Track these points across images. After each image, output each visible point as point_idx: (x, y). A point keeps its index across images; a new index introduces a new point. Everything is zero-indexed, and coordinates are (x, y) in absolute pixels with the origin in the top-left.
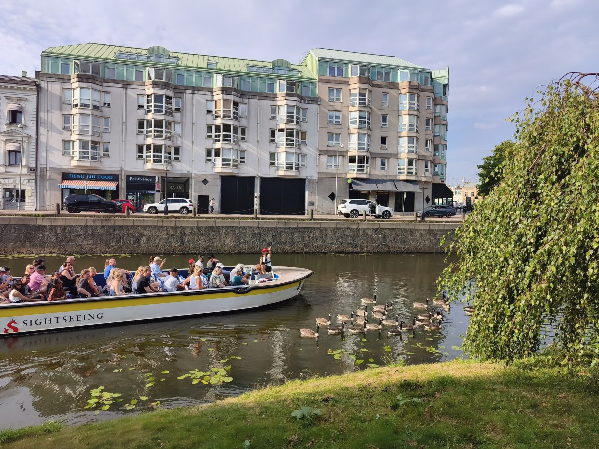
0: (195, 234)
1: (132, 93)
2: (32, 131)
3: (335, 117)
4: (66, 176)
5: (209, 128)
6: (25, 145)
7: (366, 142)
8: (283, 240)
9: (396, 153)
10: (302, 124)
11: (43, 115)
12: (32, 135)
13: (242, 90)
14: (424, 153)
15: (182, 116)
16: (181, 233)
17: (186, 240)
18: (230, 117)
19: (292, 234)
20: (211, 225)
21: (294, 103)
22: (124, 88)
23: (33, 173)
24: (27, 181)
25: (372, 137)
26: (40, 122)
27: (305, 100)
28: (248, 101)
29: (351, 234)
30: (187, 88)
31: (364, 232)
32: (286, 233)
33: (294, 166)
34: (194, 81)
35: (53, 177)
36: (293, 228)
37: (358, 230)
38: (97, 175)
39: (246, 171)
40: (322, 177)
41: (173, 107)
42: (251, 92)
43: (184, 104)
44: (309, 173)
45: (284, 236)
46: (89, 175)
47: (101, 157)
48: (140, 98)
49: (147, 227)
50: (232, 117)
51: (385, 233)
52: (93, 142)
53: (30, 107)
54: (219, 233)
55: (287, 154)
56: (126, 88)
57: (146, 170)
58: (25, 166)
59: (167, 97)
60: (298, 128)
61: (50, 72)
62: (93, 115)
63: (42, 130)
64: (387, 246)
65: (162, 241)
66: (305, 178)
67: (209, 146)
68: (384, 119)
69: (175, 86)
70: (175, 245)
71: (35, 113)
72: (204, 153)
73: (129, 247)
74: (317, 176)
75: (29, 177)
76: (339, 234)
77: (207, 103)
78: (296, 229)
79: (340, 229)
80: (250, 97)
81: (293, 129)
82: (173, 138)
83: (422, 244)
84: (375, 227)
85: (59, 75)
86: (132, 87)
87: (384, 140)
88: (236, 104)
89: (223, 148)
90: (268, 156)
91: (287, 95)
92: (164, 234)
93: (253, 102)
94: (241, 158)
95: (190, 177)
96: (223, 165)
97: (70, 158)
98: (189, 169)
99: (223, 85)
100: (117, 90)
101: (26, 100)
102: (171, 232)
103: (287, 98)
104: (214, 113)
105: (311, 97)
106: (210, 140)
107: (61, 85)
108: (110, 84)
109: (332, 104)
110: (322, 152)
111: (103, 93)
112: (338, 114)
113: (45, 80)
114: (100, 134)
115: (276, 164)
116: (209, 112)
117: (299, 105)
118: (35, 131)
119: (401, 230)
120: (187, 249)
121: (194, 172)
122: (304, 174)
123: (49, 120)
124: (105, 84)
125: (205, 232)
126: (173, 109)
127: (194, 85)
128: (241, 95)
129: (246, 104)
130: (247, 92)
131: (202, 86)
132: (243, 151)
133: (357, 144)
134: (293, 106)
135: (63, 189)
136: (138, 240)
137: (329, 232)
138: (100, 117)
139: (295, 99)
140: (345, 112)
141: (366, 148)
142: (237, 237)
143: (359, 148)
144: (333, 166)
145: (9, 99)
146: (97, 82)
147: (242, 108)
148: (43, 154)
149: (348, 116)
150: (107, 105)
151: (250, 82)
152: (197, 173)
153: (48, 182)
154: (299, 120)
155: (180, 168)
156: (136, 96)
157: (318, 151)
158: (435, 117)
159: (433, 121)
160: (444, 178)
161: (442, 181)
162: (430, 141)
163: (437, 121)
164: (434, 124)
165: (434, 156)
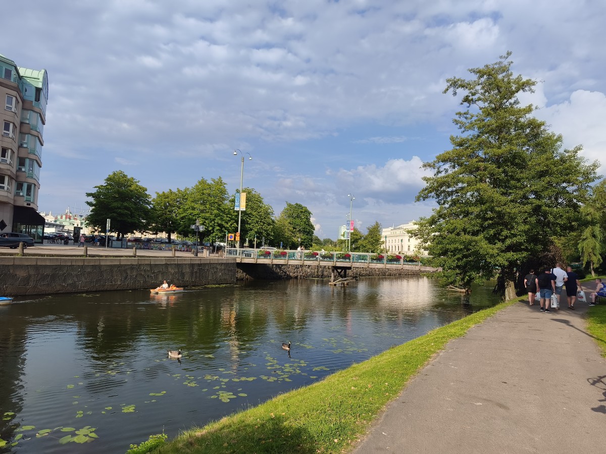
158: (22, 123)
159: (16, 127)
160: (32, 201)
161: (28, 204)
162: (10, 151)
163: (25, 129)
164: (20, 132)
165: (17, 171)
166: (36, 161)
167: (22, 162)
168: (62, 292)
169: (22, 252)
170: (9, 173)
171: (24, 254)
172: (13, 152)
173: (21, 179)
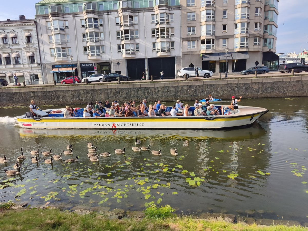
0: (85, 94)
1: (78, 19)
2: (36, 46)
3: (191, 16)
4: (54, 66)
5: (118, 33)
6: (35, 53)
7: (211, 30)
8: (132, 95)
9: (233, 34)
10: (170, 23)
11: (40, 37)
12: (37, 47)
13: (135, 8)
14: (253, 32)
15: (104, 29)
16: (78, 93)
17: (81, 97)
18: (128, 25)
19: (138, 91)
20: (93, 88)
21: (164, 11)
22: (73, 17)
23: (40, 66)
24: (38, 70)
25: (216, 26)
26: (39, 41)
27: (172, 8)
28: (138, 14)
29: (174, 89)
30: (104, 12)
31: (182, 88)
32: (134, 91)
33: (166, 50)
34: (108, 7)
35: (48, 67)
36: (138, 88)
37: (178, 87)
38: (67, 65)
39: (140, 55)
40: (185, 55)
41: (99, 24)
42: (139, 9)
43: (104, 21)
44: (176, 53)
45: (133, 93)
46: (64, 65)
47: (68, 55)
48: (82, 21)
49: (61, 91)
50: (129, 25)
51: (196, 88)
52: (62, 48)
53: (34, 34)
54: (97, 92)
55: (162, 43)
56: (75, 17)
57: (89, 60)
58: (36, 64)
59: (94, 19)
60: (168, 26)
61: (40, 14)
62: (61, 34)
63: (41, 45)
64: (197, 96)
65: (69, 98)
66: (174, 56)
67: (119, 44)
68: (225, 13)
69: (98, 12)
70: (76, 99)
71: (36, 36)
72: (117, 48)
73: (54, 102)
74: (181, 54)
75: (38, 68)
76: (166, 90)
77: (116, 19)
78: (140, 88)
79: (166, 87)
80: (139, 11)
81: (164, 28)
82: (100, 41)
83: (221, 94)
84: (189, 85)
85: (44, 15)
86: (77, 15)
87: (225, 27)
88: (131, 17)
89: (125, 44)
90: (151, 46)
91: (159, 7)
92: (70, 94)
93: (141, 14)
94: (137, 48)
95: (111, 62)
96: (126, 53)
97: (54, 57)
98: (110, 57)
99: (123, 7)
100: (70, 19)
101: (32, 30)
102: (73, 93)
103: (160, 8)
104: (120, 24)
105: (175, 6)
106: (119, 40)
107: (45, 20)
108: (67, 16)
109: (189, 8)
110: (183, 39)
111: (65, 21)
112: (193, 14)
113: (38, 18)
114: (65, 43)
115: (156, 50)
116: (118, 24)
117: (168, 12)
118: (38, 46)
119: (207, 85)
120: (82, 102)
121: (113, 59)
122: (173, 54)
123: (43, 39)
124: (64, 16)
125: (90, 92)
126: (99, 25)
127: (109, 10)
128: (134, 11)
129: (137, 16)
130: (137, 9)
131: (113, 9)
132: (137, 44)
133: (205, 31)
134: (164, 13)
135: (53, 73)
136: (58, 97)
137: (160, 90)
138: (64, 34)
139: (164, 8)
140: (198, 12)
141: (211, 34)
142: (107, 95)
143: (207, 34)
144: (191, 47)
145: (25, 31)
146: (60, 16)
147: (135, 18)
148: (43, 57)
149: (199, 14)
150: (67, 27)
151: (139, 2)
152: (114, 59)
153: (46, 70)
154: (169, 21)
155: (105, 57)
156: (80, 21)
157: (181, 39)
158: (265, 6)
159: (262, 9)
160: (272, 48)
161: (269, 50)
162: (259, 23)
163: (267, 8)
164: (265, 11)
165: (264, 33)
166: (274, 25)
167: (266, 27)
168: (277, 96)
169: (256, 76)
170: (259, 35)
171: (257, 77)
172: (261, 24)
173: (266, 37)
